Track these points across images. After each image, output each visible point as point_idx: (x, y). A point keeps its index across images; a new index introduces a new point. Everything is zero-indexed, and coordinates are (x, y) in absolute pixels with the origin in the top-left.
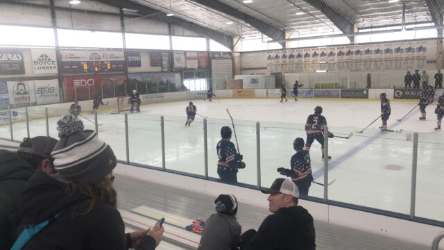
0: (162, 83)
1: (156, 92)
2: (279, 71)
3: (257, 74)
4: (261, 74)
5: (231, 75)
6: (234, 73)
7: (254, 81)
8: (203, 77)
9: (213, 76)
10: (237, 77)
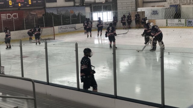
0: (74, 16)
1: (69, 24)
2: (178, 3)
3: (158, 6)
4: (161, 6)
5: (135, 7)
6: (137, 6)
7: (155, 13)
8: (110, 10)
9: (118, 9)
10: (140, 10)
